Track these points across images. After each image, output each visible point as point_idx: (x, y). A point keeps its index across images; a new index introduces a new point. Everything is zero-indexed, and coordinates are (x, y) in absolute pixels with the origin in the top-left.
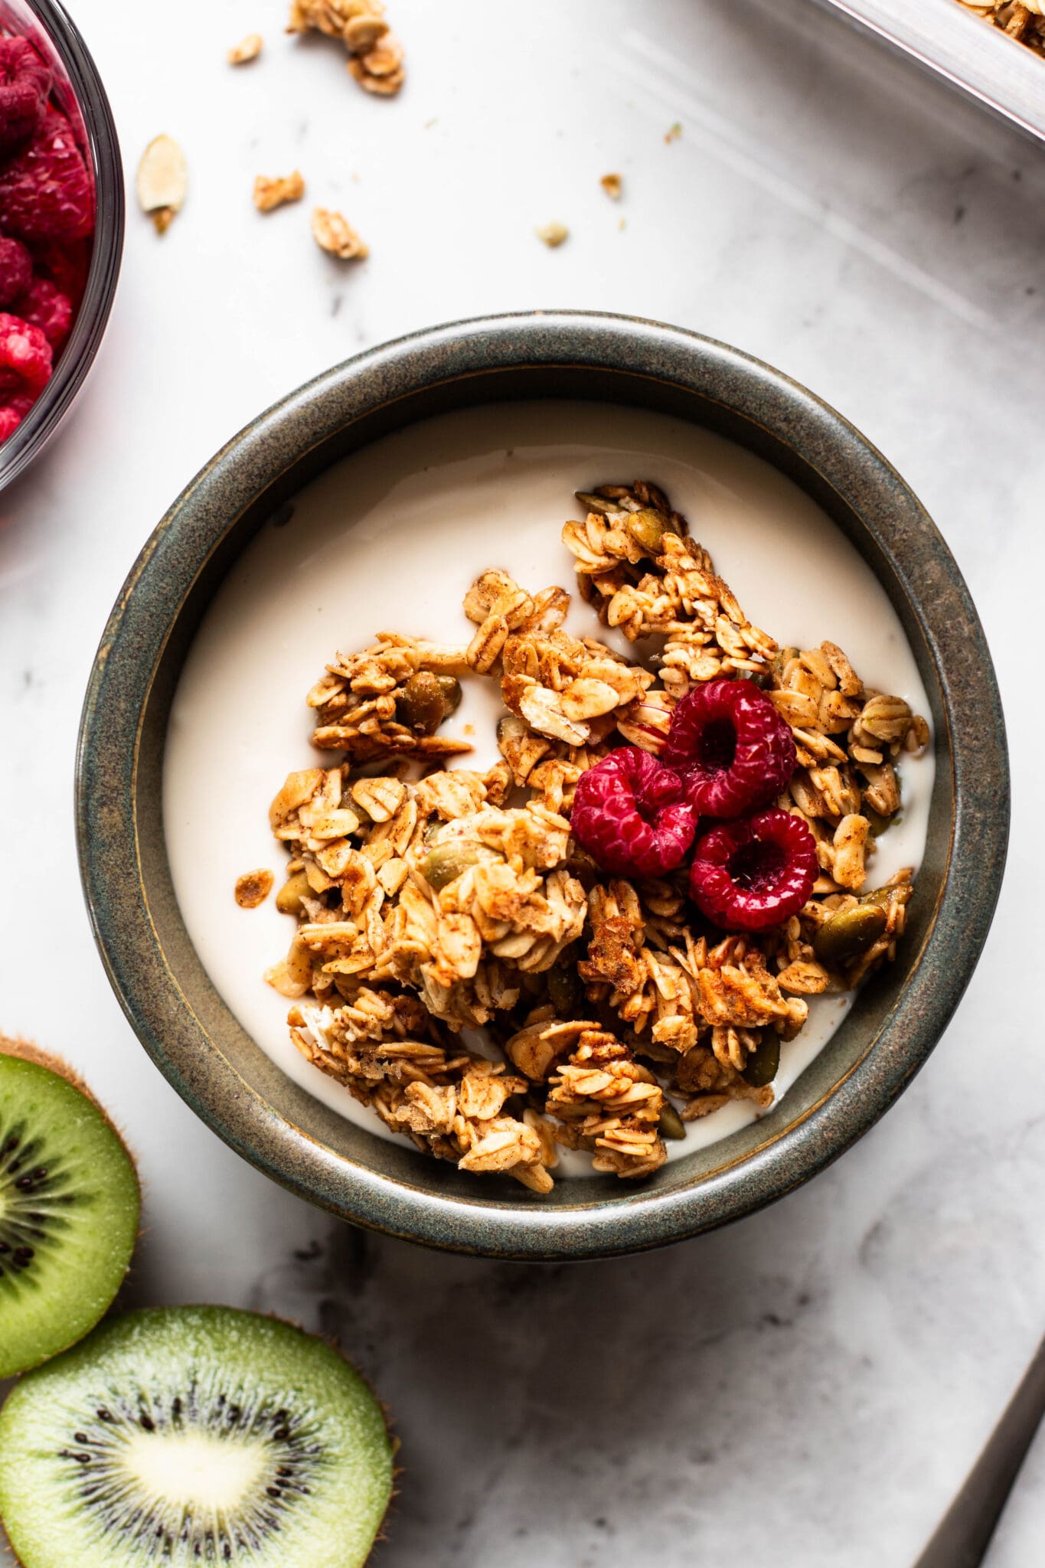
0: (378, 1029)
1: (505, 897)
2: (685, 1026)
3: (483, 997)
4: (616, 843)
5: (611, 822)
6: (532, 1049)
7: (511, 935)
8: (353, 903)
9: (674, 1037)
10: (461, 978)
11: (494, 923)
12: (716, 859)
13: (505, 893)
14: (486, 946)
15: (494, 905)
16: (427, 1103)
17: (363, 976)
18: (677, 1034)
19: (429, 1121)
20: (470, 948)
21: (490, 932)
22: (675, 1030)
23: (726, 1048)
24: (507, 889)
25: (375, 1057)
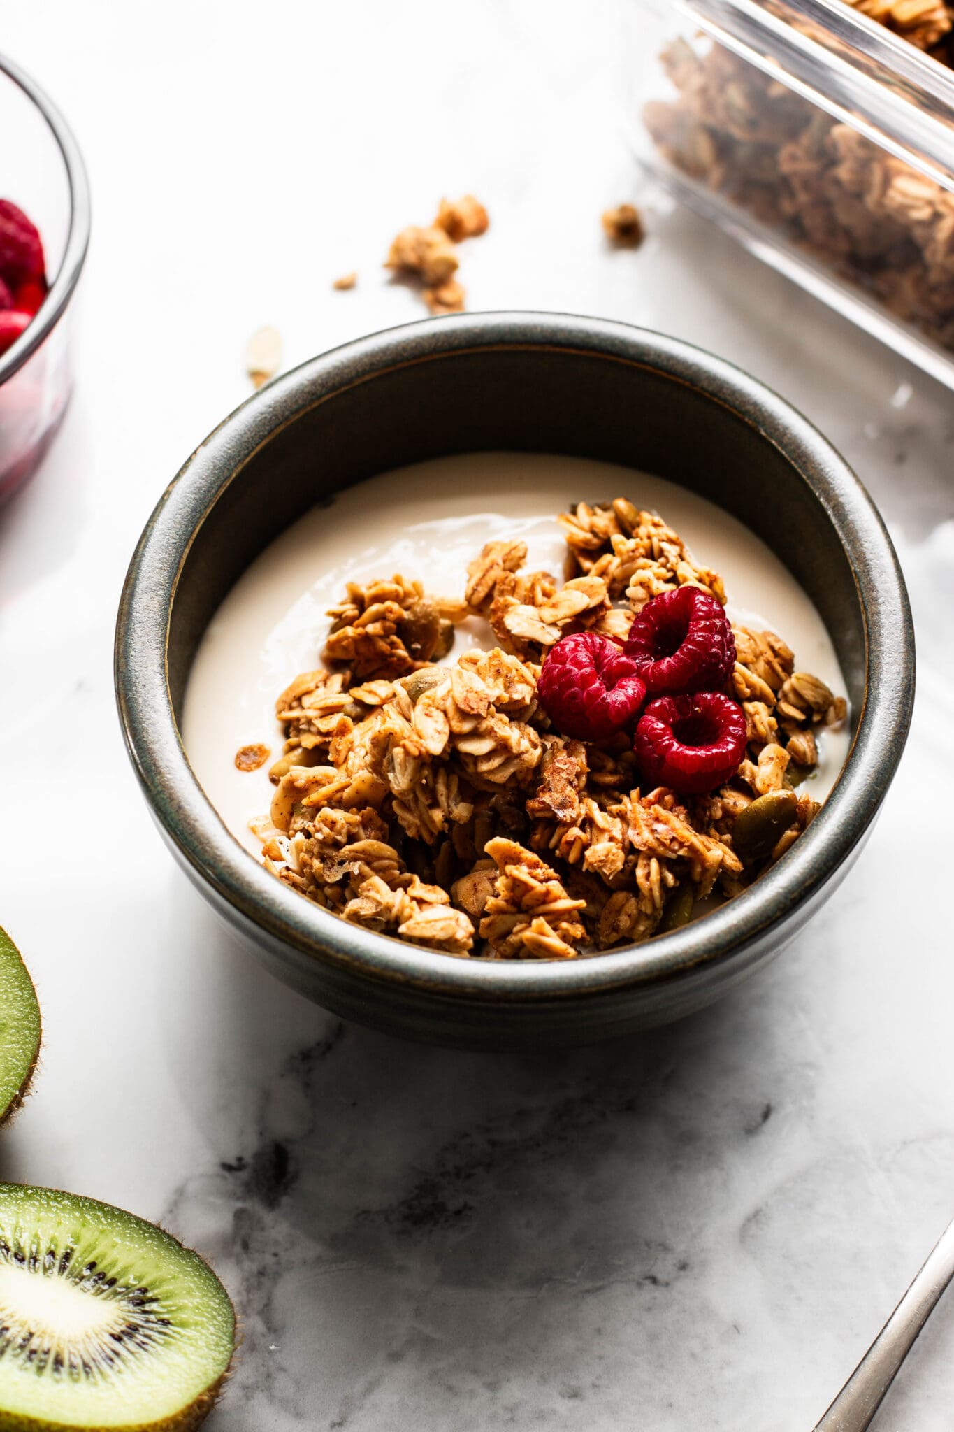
0: (344, 831)
1: (476, 695)
2: (614, 850)
3: (442, 795)
4: (572, 690)
5: (571, 671)
6: (475, 885)
7: (475, 734)
8: (338, 751)
9: (603, 858)
10: (427, 752)
11: (464, 715)
12: (661, 715)
13: (476, 692)
14: (454, 737)
15: (466, 699)
16: (378, 892)
17: (338, 795)
18: (607, 856)
19: (379, 903)
20: (439, 733)
21: (459, 724)
22: (605, 853)
23: (648, 876)
24: (478, 690)
25: (337, 859)
